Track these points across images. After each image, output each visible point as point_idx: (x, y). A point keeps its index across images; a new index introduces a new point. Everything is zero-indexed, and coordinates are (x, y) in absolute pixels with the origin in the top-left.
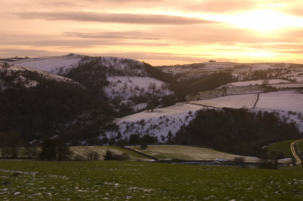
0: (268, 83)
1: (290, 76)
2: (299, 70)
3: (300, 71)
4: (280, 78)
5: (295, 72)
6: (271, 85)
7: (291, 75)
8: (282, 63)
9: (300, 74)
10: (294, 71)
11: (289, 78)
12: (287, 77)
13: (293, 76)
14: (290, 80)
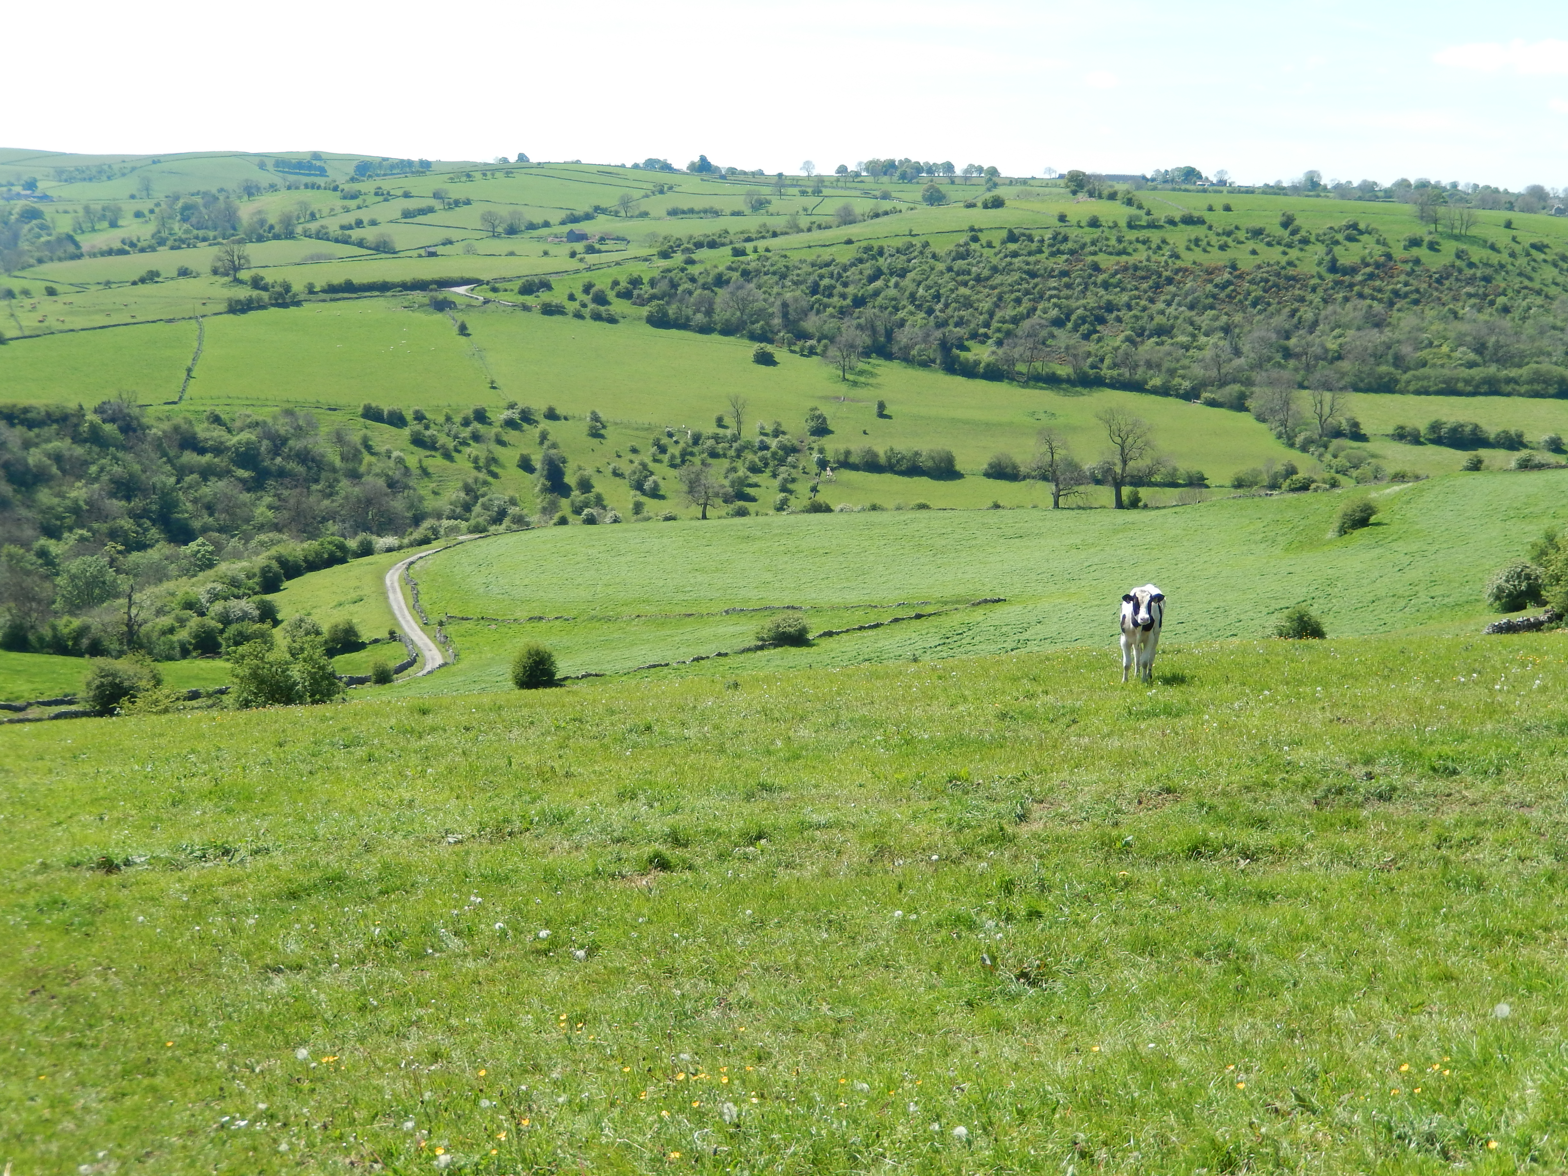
0: (248, 261)
1: (359, 223)
2: (400, 192)
3: (407, 195)
4: (307, 235)
5: (381, 198)
6: (262, 272)
7: (365, 215)
8: (316, 156)
9: (407, 214)
10: (376, 194)
11: (355, 234)
12: (343, 227)
13: (373, 223)
14: (360, 244)
